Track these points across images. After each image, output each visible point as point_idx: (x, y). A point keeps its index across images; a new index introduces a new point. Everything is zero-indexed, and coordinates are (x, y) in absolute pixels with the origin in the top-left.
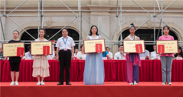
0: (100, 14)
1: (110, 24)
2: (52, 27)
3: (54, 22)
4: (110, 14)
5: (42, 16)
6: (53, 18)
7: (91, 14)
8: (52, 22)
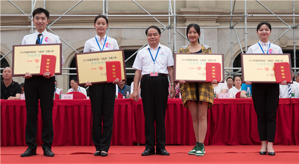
1: (218, 41)
2: (121, 47)
3: (125, 39)
4: (218, 24)
6: (123, 31)
8: (121, 39)
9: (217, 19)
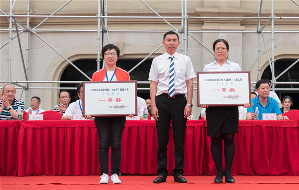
0: (222, 27)
1: (243, 48)
2: (124, 55)
3: (129, 45)
4: (243, 28)
5: (104, 32)
6: (126, 35)
7: (204, 27)
8: (124, 45)
9: (241, 22)
